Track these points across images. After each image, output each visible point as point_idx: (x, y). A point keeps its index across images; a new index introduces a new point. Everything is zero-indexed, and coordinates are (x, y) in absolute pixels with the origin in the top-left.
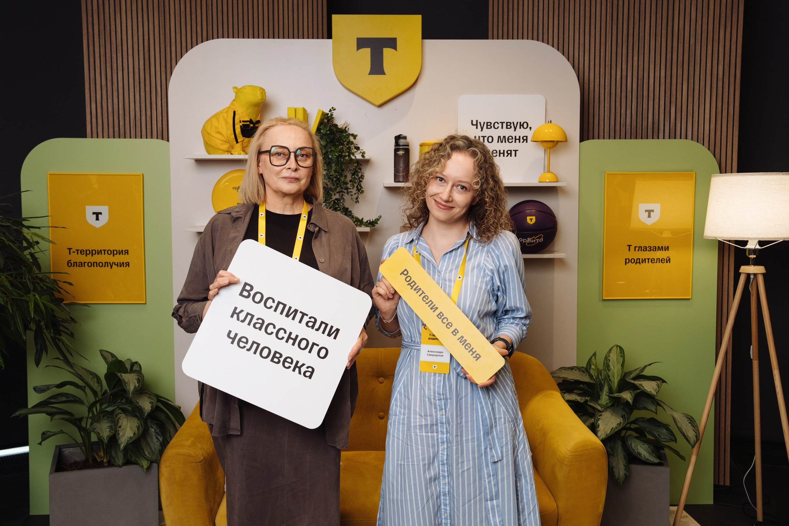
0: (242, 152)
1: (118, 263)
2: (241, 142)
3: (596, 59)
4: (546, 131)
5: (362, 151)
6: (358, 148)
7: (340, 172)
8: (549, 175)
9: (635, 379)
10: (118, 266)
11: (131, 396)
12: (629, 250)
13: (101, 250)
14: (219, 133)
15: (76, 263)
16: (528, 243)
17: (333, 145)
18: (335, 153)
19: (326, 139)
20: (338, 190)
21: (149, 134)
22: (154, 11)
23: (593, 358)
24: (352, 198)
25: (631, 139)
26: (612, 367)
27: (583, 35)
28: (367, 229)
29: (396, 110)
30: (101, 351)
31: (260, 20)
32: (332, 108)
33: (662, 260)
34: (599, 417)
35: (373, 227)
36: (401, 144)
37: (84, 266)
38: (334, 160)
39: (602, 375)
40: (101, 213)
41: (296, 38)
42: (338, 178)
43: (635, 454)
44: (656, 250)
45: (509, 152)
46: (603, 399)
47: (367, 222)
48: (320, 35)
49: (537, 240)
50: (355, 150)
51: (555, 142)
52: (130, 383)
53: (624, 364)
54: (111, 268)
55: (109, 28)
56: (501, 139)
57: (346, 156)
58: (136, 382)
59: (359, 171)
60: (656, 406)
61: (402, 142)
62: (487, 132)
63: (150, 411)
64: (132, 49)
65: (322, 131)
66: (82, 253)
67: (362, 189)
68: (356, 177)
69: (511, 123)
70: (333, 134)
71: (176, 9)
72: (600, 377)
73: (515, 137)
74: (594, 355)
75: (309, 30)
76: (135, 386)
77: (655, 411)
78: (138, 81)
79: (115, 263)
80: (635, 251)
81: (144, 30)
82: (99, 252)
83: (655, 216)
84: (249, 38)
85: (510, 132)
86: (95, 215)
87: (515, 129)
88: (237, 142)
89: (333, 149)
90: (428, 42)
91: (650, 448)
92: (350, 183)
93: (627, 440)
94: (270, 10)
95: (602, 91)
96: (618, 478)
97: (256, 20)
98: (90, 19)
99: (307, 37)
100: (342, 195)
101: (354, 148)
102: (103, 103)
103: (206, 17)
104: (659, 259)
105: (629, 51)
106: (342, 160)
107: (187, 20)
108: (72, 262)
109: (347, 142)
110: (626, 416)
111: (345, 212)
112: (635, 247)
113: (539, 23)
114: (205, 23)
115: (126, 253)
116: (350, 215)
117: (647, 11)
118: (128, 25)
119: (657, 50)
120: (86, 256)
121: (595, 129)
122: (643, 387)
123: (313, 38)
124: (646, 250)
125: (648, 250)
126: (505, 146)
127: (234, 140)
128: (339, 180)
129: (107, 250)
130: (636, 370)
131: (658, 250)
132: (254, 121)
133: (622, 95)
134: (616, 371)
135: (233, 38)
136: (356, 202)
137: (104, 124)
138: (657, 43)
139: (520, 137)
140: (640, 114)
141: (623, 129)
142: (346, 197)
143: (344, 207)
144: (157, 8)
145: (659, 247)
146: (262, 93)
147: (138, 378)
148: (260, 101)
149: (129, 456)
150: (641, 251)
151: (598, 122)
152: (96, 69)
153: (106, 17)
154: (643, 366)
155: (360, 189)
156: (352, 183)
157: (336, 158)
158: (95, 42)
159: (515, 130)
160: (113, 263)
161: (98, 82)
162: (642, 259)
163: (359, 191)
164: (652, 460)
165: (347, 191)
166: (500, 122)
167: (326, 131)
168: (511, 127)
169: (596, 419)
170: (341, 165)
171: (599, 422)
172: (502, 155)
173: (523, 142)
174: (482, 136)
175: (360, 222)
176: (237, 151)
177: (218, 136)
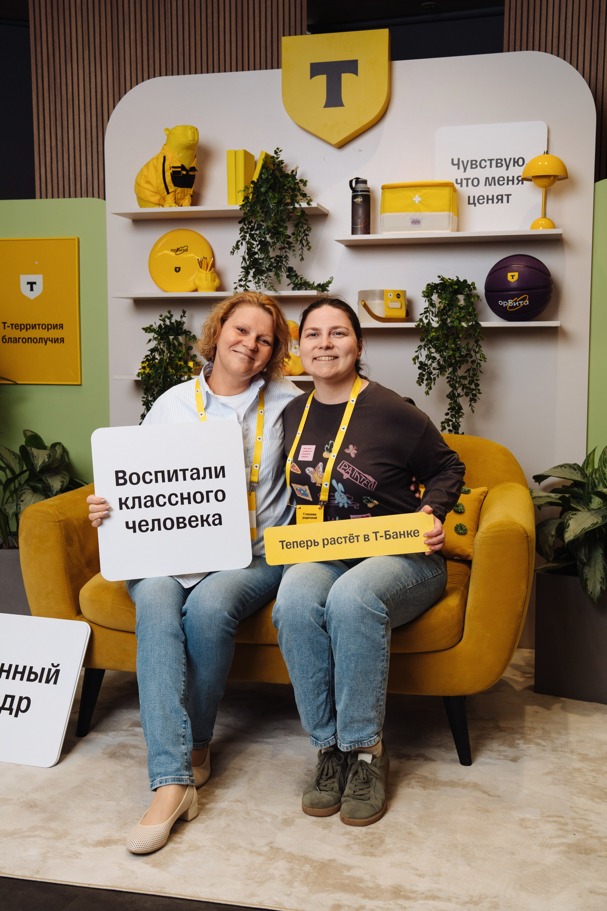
0: (174, 204)
1: (52, 338)
2: (173, 193)
4: (540, 163)
5: (309, 198)
6: (304, 195)
7: (280, 223)
8: (543, 221)
10: (52, 343)
11: (38, 471)
13: (35, 325)
14: (148, 182)
15: (11, 338)
16: (510, 307)
18: (274, 200)
19: (267, 185)
20: (278, 245)
22: (108, 58)
23: (592, 455)
24: (294, 255)
28: (314, 293)
29: (360, 151)
30: (25, 431)
32: (278, 149)
34: (571, 516)
35: (326, 292)
36: (360, 189)
37: (19, 342)
39: (598, 474)
40: (35, 283)
45: (500, 197)
47: (317, 285)
49: (521, 302)
50: (301, 197)
51: (552, 178)
52: (39, 459)
54: (46, 344)
55: (59, 81)
56: (490, 182)
57: (288, 204)
58: (46, 457)
59: (305, 222)
61: (361, 186)
62: (471, 173)
63: (59, 489)
64: (83, 104)
65: (263, 176)
66: (17, 328)
67: (309, 245)
68: (300, 229)
69: (502, 160)
71: (132, 54)
72: (594, 476)
73: (508, 177)
74: (594, 450)
76: (44, 461)
78: (90, 140)
79: (49, 338)
81: (97, 81)
82: (34, 327)
85: (501, 172)
86: (29, 285)
87: (508, 167)
89: (270, 195)
92: (292, 237)
96: (591, 592)
98: (39, 71)
100: (285, 251)
101: (299, 195)
102: (53, 166)
108: (7, 338)
109: (294, 189)
111: (288, 272)
115: (60, 327)
116: (296, 276)
118: (79, 76)
120: (21, 331)
126: (496, 190)
127: (165, 190)
129: (42, 324)
132: (188, 167)
136: (301, 260)
137: (54, 191)
139: (513, 177)
142: (290, 254)
143: (288, 266)
144: (111, 54)
146: (193, 132)
147: (50, 454)
148: (191, 142)
152: (46, 128)
153: (56, 68)
155: (308, 244)
157: (276, 206)
158: (45, 97)
159: (507, 169)
160: (47, 338)
161: (48, 143)
163: (304, 246)
165: (289, 246)
166: (488, 160)
167: (268, 176)
168: (502, 165)
169: (567, 517)
170: (281, 213)
171: (570, 522)
172: (490, 201)
173: (518, 184)
174: (465, 179)
175: (306, 285)
176: (169, 203)
177: (148, 186)
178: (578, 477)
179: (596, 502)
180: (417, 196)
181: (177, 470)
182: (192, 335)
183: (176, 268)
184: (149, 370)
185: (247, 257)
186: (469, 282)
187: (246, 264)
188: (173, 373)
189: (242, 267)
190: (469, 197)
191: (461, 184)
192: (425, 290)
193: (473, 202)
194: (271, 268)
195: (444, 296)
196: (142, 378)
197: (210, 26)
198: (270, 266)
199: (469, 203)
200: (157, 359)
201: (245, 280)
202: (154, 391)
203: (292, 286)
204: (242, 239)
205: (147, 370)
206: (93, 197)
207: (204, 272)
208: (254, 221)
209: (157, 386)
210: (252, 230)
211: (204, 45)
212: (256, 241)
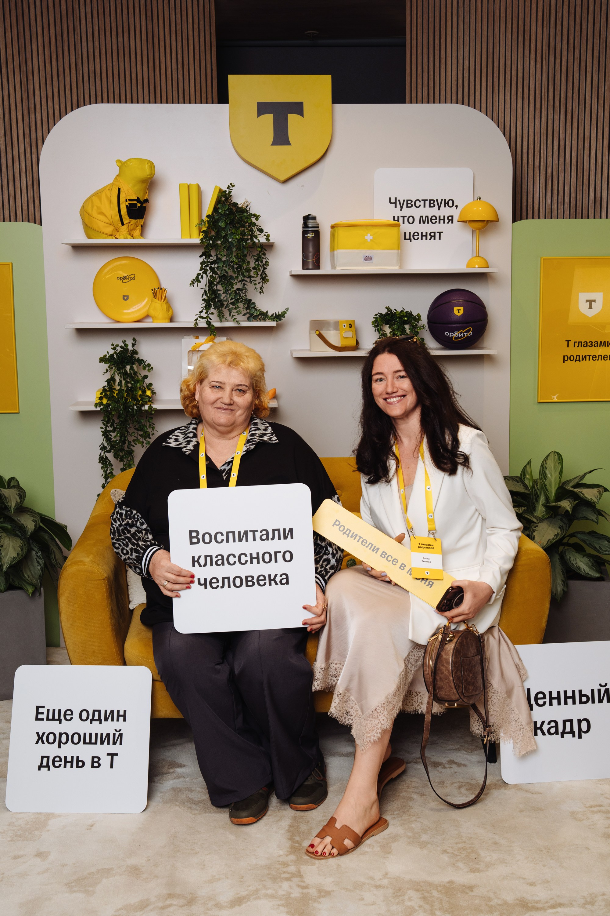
0: (129, 236)
2: (128, 224)
3: (530, 126)
4: (475, 209)
5: (266, 234)
6: (261, 231)
7: (242, 258)
8: (477, 260)
9: (574, 487)
11: (12, 512)
12: (568, 346)
14: (102, 213)
16: (456, 338)
17: (234, 227)
18: (236, 236)
19: (226, 220)
20: (240, 278)
21: (13, 217)
23: (528, 467)
24: (256, 288)
25: (570, 218)
26: (549, 475)
27: (515, 97)
28: (273, 324)
29: (303, 186)
31: (138, 82)
32: (231, 184)
33: (604, 357)
34: (534, 528)
35: (280, 322)
36: (310, 225)
38: (235, 244)
39: (538, 485)
41: (182, 103)
42: (239, 265)
43: (573, 568)
44: (597, 346)
45: (432, 234)
46: (539, 511)
47: (272, 315)
48: (210, 99)
49: (466, 334)
50: (258, 233)
51: (485, 222)
52: (11, 500)
53: (562, 471)
56: (424, 220)
57: (248, 239)
58: (17, 497)
59: (263, 256)
60: (597, 515)
61: (311, 223)
62: (407, 212)
63: (33, 529)
65: (220, 211)
67: (267, 278)
68: (260, 263)
69: (434, 201)
70: (233, 214)
71: (40, 69)
72: (536, 487)
73: (440, 217)
74: (528, 463)
75: (197, 92)
76: (17, 502)
77: (596, 521)
80: (574, 346)
81: (4, 94)
83: (597, 307)
84: (126, 103)
85: (434, 212)
87: (439, 207)
88: (123, 224)
89: (233, 231)
90: (338, 106)
91: (591, 561)
92: (253, 271)
93: (565, 553)
94: (150, 69)
95: (537, 164)
96: (555, 594)
97: (134, 81)
99: (194, 102)
100: (245, 284)
101: (256, 230)
103: (75, 78)
104: (601, 356)
105: (567, 116)
106: (244, 244)
107: (54, 82)
109: (249, 223)
110: (564, 526)
111: (247, 305)
112: (575, 342)
113: (464, 84)
114: (75, 86)
116: (254, 308)
117: (588, 70)
119: (599, 116)
121: (528, 209)
122: (583, 494)
123: (201, 103)
124: (587, 346)
125: (589, 346)
126: (428, 228)
127: (120, 222)
128: (240, 267)
130: (575, 478)
131: (600, 346)
132: (142, 199)
133: (560, 169)
134: (553, 480)
135: (108, 103)
136: (260, 292)
138: (599, 107)
139: (444, 217)
140: (580, 191)
141: (560, 207)
142: (250, 287)
143: (246, 298)
145: (601, 342)
146: (151, 167)
147: (19, 494)
148: (149, 176)
149: (11, 580)
150: (581, 346)
151: (532, 199)
154: (582, 473)
155: (265, 277)
156: (255, 270)
157: (237, 241)
159: (439, 209)
162: (582, 356)
163: (263, 280)
164: (592, 575)
165: (250, 279)
166: (422, 200)
167: (225, 211)
168: (434, 206)
169: (532, 530)
170: (243, 249)
171: (535, 534)
172: (424, 238)
173: (448, 223)
174: (401, 217)
175: (264, 316)
176: (123, 235)
177: (101, 217)
178: (520, 489)
179: (540, 510)
180: (369, 235)
181: (247, 531)
182: (146, 364)
183: (124, 296)
184: (107, 402)
185: (207, 289)
186: (415, 314)
187: (208, 296)
188: (133, 404)
189: (203, 300)
190: (405, 233)
191: (398, 220)
192: (373, 320)
193: (409, 237)
194: (233, 301)
195: (395, 327)
196: (101, 409)
197: (121, 45)
198: (232, 299)
199: (405, 239)
200: (115, 389)
201: (206, 313)
202: (114, 421)
203: (248, 315)
204: (203, 273)
205: (105, 401)
206: (29, 221)
207: (159, 302)
208: (213, 255)
209: (119, 418)
210: (212, 263)
211: (115, 64)
212: (217, 274)
